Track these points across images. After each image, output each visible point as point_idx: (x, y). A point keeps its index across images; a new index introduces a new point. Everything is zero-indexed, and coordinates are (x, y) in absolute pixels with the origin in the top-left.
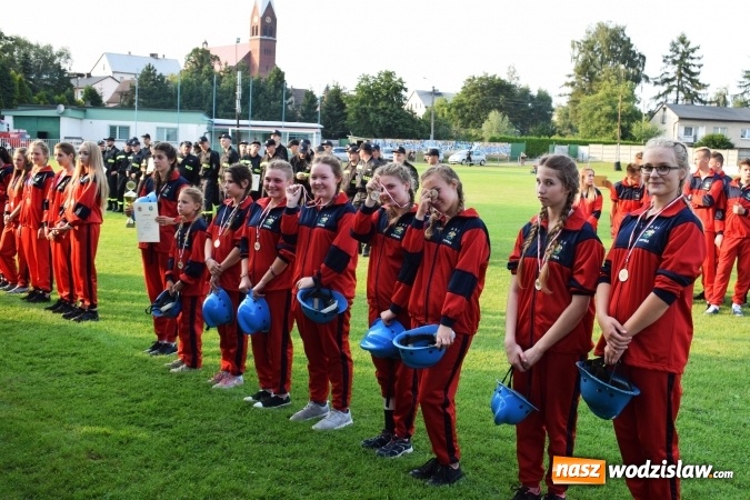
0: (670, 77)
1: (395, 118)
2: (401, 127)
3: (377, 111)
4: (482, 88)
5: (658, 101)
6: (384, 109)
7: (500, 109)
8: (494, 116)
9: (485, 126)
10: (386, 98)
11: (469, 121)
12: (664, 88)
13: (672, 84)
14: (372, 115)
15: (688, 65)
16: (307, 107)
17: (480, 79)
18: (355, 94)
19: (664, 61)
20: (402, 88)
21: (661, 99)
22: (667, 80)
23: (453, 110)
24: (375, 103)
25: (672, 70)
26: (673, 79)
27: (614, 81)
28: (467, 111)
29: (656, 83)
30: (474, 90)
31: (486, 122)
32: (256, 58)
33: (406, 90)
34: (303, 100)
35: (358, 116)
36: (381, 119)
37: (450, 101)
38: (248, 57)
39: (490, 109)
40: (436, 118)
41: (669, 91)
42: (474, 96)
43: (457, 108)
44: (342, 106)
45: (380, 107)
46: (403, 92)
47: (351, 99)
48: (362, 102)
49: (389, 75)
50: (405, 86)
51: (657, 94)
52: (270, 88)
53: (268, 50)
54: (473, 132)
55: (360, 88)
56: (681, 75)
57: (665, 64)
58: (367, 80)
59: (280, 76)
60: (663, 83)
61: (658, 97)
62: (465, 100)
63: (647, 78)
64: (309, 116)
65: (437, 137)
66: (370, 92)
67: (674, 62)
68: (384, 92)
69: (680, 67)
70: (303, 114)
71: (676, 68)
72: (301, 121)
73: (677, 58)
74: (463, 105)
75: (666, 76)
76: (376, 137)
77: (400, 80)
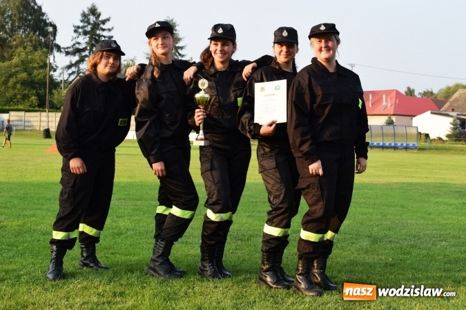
0: (81, 47)
5: (70, 71)
12: (75, 58)
13: (84, 54)
15: (100, 36)
19: (75, 31)
21: (73, 69)
22: (78, 51)
25: (83, 41)
26: (84, 50)
27: (29, 48)
29: (67, 53)
41: (82, 60)
51: (68, 63)
56: (92, 46)
57: (75, 35)
60: (74, 53)
61: (69, 67)
63: (59, 48)
67: (85, 33)
69: (91, 38)
71: (87, 39)
73: (89, 28)
75: (77, 46)
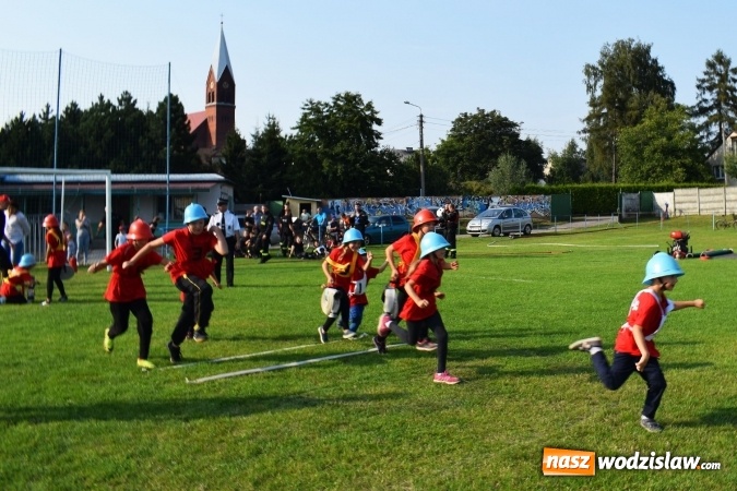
0: (708, 105)
1: (364, 166)
2: (373, 180)
3: (333, 156)
6: (346, 152)
8: (506, 160)
9: (493, 175)
10: (347, 136)
13: (712, 113)
14: (325, 163)
17: (475, 117)
18: (295, 133)
20: (373, 119)
22: (706, 109)
26: (711, 108)
28: (461, 159)
31: (494, 170)
32: (213, 127)
33: (379, 122)
35: (304, 164)
36: (340, 169)
38: (205, 124)
40: (426, 164)
41: (710, 122)
43: (447, 156)
44: (281, 152)
45: (338, 149)
46: (375, 127)
47: (292, 141)
49: (351, 99)
50: (378, 116)
54: (473, 184)
55: (305, 124)
58: (318, 110)
62: (455, 146)
65: (428, 194)
66: (323, 129)
67: (712, 87)
68: (344, 127)
74: (455, 152)
75: (704, 103)
77: (369, 106)
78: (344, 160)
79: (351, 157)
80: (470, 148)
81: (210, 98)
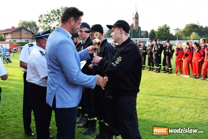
1: (168, 36)
2: (169, 38)
3: (163, 34)
4: (190, 27)
7: (195, 32)
8: (194, 33)
9: (191, 36)
10: (165, 31)
11: (187, 35)
14: (162, 35)
16: (146, 35)
17: (189, 24)
18: (157, 31)
20: (169, 28)
23: (183, 33)
24: (162, 32)
28: (186, 33)
30: (188, 28)
31: (191, 35)
32: (134, 25)
33: (170, 29)
34: (145, 33)
35: (158, 36)
36: (164, 36)
37: (182, 31)
38: (133, 24)
39: (192, 32)
40: (178, 35)
42: (188, 29)
43: (184, 32)
44: (154, 34)
45: (164, 33)
46: (169, 29)
47: (156, 32)
48: (159, 32)
49: (166, 25)
50: (170, 28)
52: (137, 31)
53: (137, 23)
54: (188, 38)
55: (159, 29)
58: (160, 27)
59: (139, 28)
62: (186, 30)
64: (146, 37)
65: (178, 40)
66: (161, 30)
68: (165, 30)
70: (145, 36)
72: (145, 38)
74: (185, 31)
76: (163, 41)
77: (169, 26)
78: (165, 35)
79: (166, 34)
80: (188, 31)
81: (134, 19)
